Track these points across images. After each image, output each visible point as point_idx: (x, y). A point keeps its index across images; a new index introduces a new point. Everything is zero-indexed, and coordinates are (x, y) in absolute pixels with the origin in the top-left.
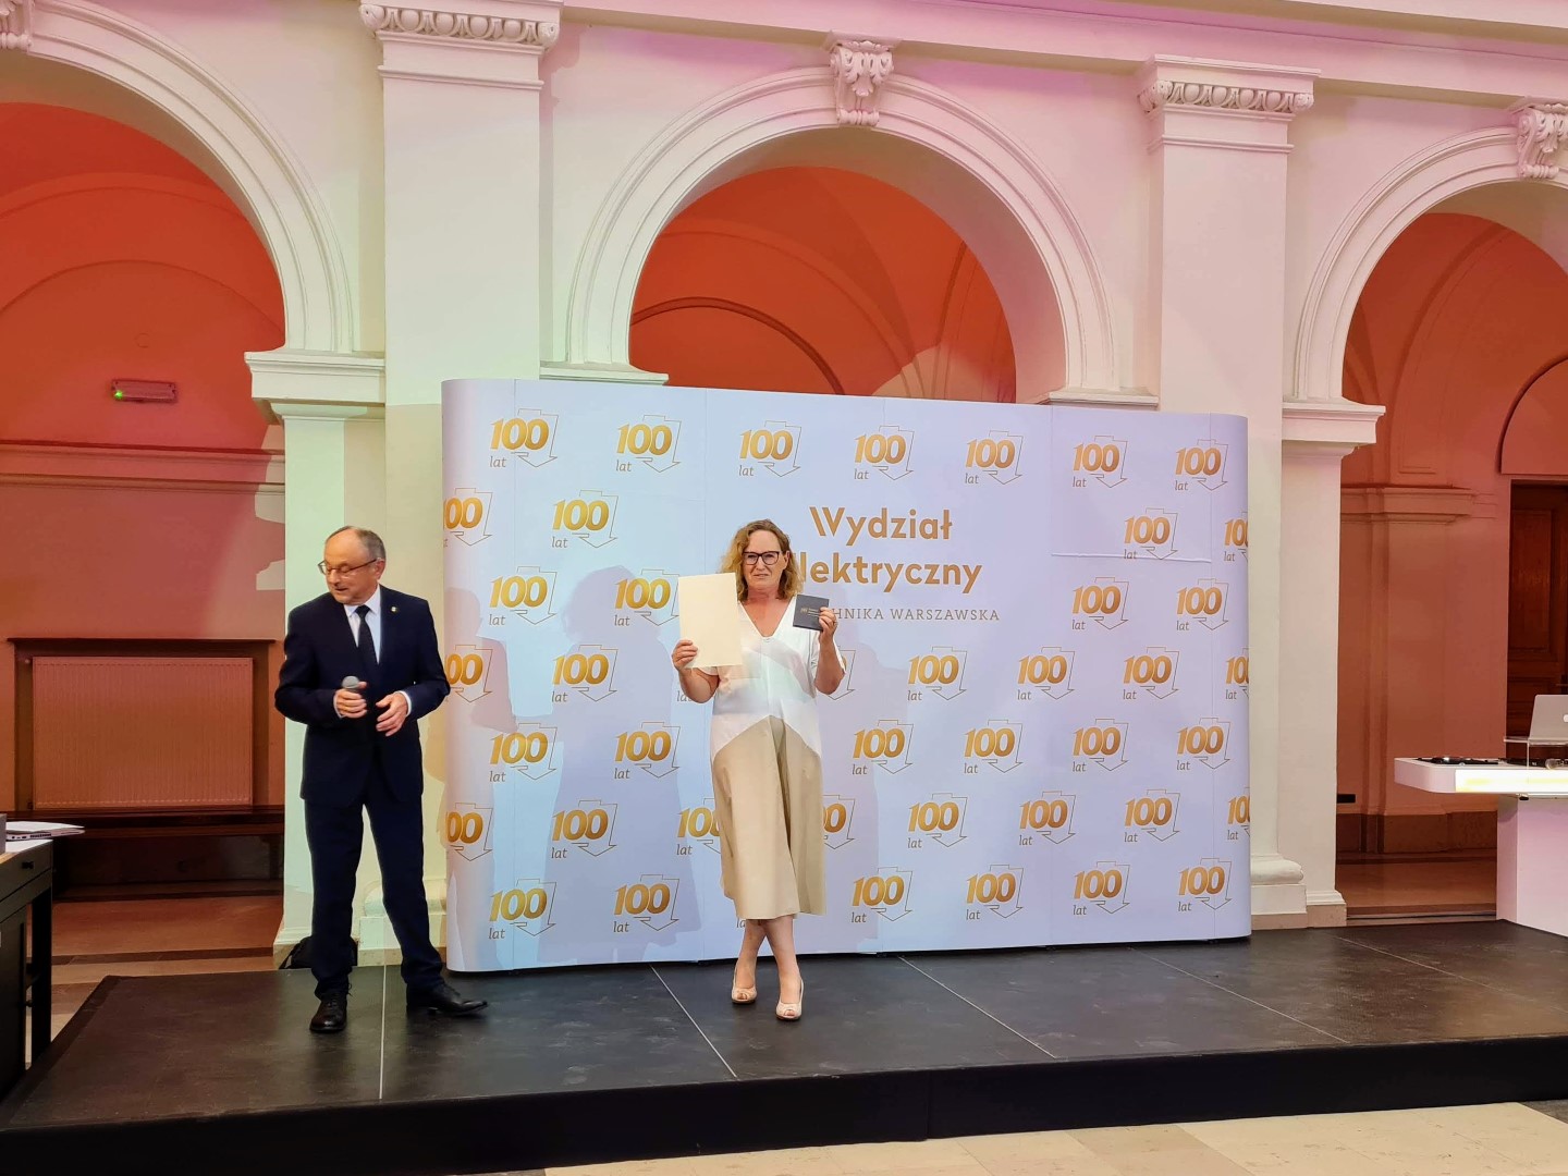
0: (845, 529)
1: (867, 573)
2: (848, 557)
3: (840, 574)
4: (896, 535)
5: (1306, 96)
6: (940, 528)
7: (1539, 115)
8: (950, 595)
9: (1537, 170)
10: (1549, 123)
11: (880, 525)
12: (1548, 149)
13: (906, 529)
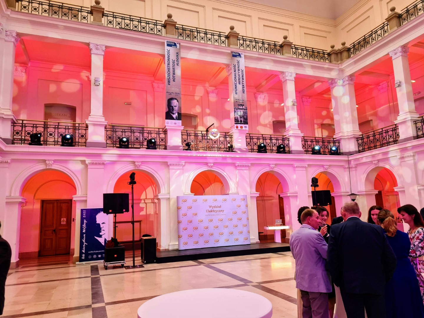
0: (212, 207)
1: (214, 211)
2: (212, 210)
3: (212, 211)
4: (216, 208)
5: (250, 165)
6: (220, 207)
7: (271, 165)
8: (221, 213)
9: (272, 170)
10: (272, 166)
11: (215, 207)
12: (272, 168)
13: (217, 207)
